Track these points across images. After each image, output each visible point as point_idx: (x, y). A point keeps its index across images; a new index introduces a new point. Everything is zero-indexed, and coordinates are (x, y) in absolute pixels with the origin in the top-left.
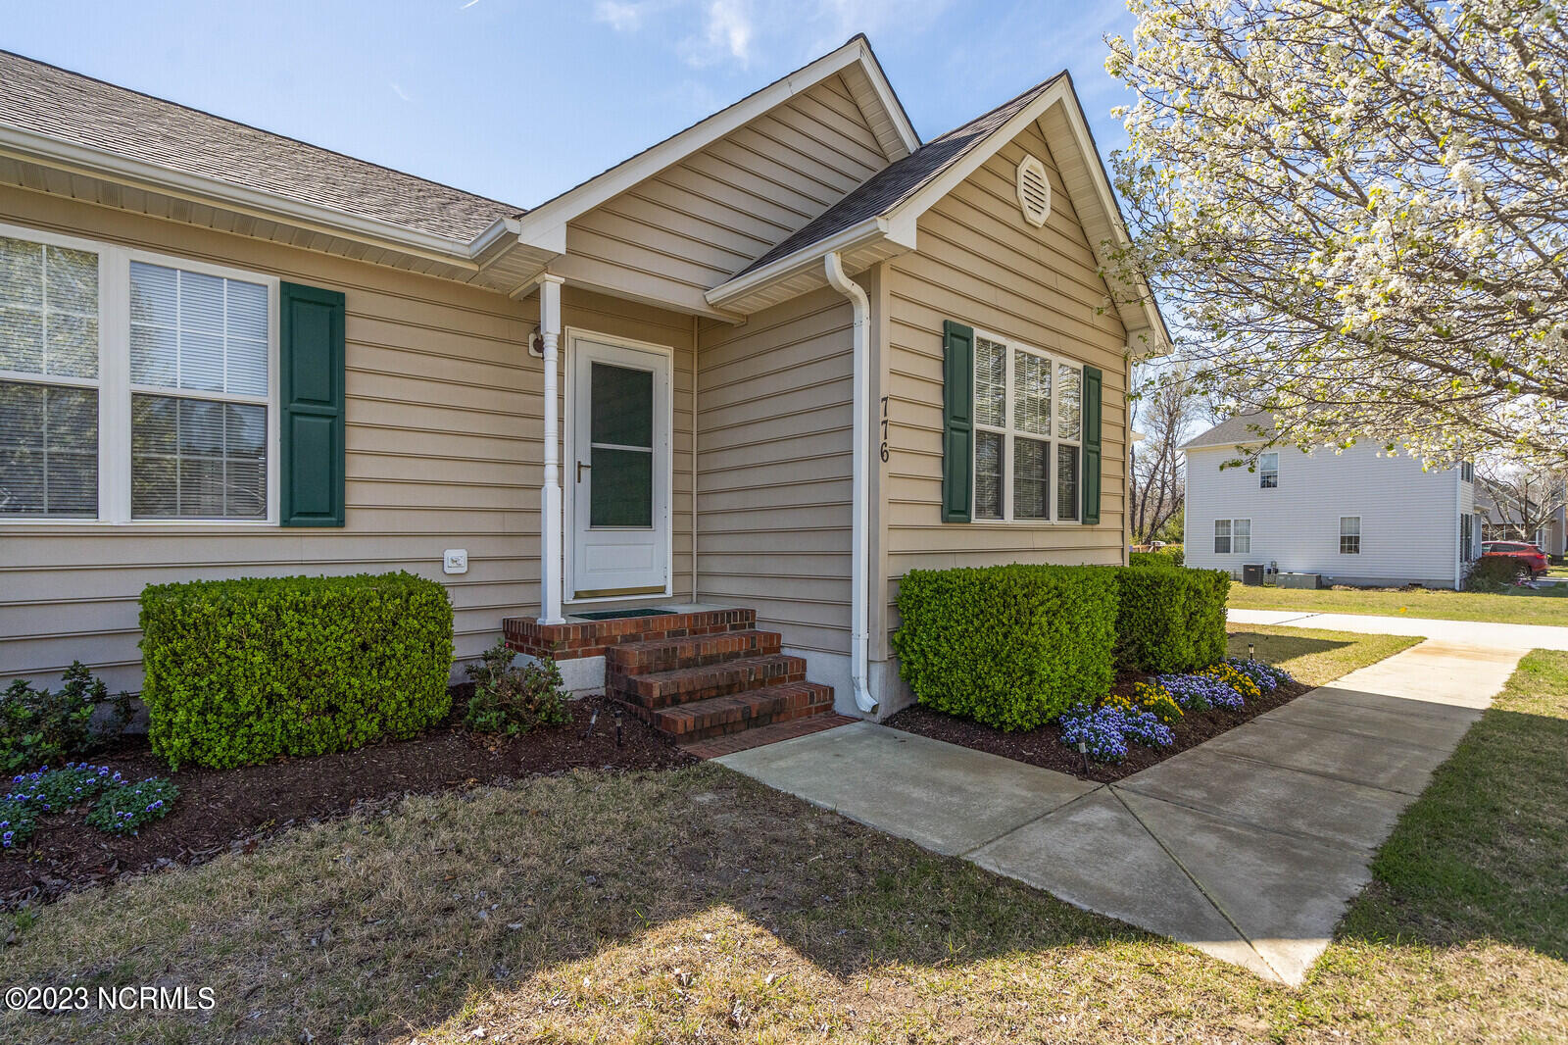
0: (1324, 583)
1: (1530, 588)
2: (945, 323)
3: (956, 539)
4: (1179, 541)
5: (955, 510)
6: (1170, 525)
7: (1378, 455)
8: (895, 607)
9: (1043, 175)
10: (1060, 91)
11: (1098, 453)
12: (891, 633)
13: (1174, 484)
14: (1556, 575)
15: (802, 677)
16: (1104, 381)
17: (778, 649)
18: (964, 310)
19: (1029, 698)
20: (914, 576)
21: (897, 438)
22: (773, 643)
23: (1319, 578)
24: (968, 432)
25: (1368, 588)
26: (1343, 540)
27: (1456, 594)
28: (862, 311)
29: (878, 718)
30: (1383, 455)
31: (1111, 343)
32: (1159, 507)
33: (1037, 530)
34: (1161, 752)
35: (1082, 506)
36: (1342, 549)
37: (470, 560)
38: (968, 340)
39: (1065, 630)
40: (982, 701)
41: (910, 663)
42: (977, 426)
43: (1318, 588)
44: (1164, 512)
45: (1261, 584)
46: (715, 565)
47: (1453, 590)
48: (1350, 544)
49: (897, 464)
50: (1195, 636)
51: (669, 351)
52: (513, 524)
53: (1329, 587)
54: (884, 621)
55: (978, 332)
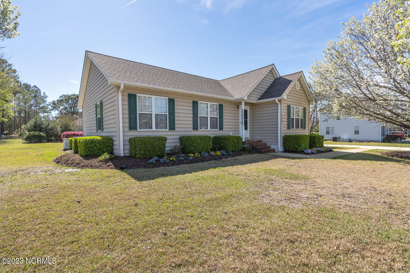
0: (351, 141)
1: (398, 142)
2: (288, 105)
3: (289, 131)
4: (318, 132)
5: (289, 128)
6: (316, 128)
7: (349, 118)
8: (283, 139)
9: (299, 83)
10: (301, 73)
11: (305, 119)
12: (283, 142)
13: (317, 118)
14: (408, 139)
15: (270, 148)
16: (306, 109)
17: (266, 145)
18: (289, 103)
19: (300, 148)
20: (285, 136)
21: (283, 120)
22: (266, 144)
23: (350, 140)
24: (290, 118)
25: (360, 142)
26: (355, 131)
27: (380, 143)
28: (279, 105)
29: (282, 151)
30: (350, 118)
31: (307, 103)
32: (313, 123)
33: (297, 130)
34: (314, 154)
35: (303, 127)
36: (355, 133)
37: (232, 134)
38: (290, 107)
39: (304, 141)
40: (295, 149)
41: (285, 145)
42: (291, 117)
43: (349, 142)
44: (314, 124)
45: (337, 141)
46: (255, 135)
47: (379, 142)
48: (357, 132)
49: (283, 123)
50: (319, 144)
51: (249, 107)
52: (236, 130)
53: (352, 142)
54: (282, 141)
55: (291, 106)
